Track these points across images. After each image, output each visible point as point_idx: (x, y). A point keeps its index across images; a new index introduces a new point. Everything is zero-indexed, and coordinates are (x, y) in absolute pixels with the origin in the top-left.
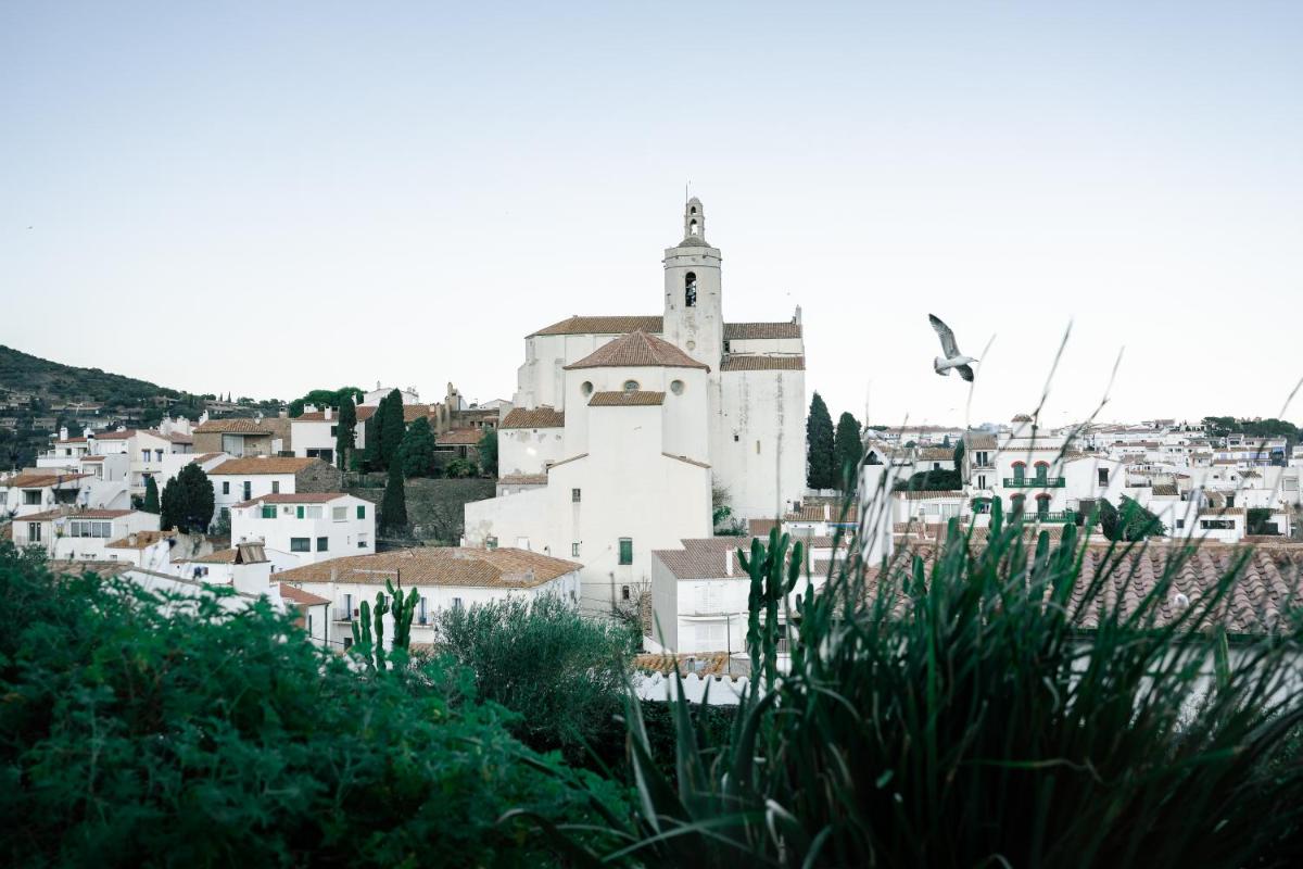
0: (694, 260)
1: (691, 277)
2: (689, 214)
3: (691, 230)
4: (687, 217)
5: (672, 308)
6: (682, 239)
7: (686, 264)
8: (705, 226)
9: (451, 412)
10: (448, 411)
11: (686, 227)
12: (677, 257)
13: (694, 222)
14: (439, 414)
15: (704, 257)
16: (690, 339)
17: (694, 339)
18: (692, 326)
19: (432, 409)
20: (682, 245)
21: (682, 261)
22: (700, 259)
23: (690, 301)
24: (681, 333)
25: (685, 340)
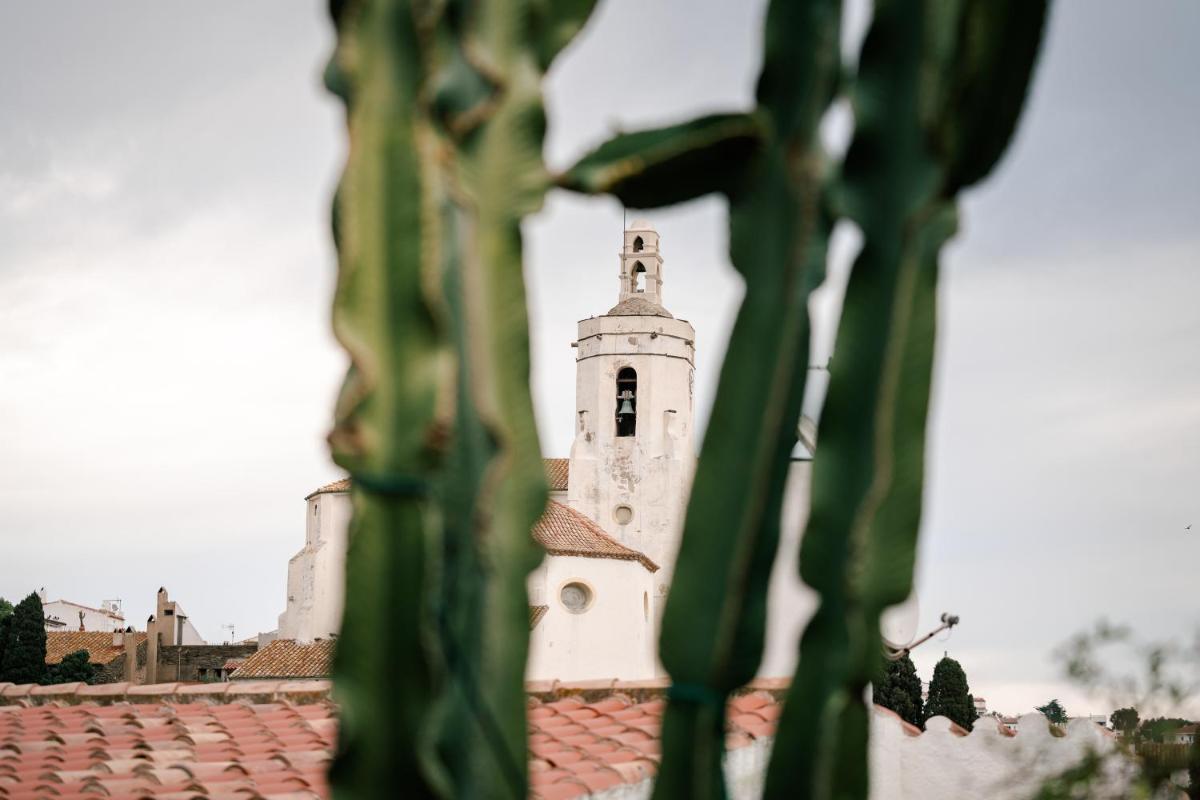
0: (632, 342)
1: (627, 379)
2: (630, 251)
3: (634, 283)
4: (624, 257)
5: (589, 438)
6: (614, 302)
7: (617, 349)
8: (663, 277)
9: (162, 649)
10: (153, 648)
11: (623, 277)
12: (599, 336)
13: (640, 268)
14: (132, 653)
15: (654, 336)
16: (623, 501)
17: (629, 503)
18: (627, 476)
19: (118, 641)
20: (612, 314)
21: (608, 344)
22: (644, 340)
23: (626, 425)
24: (603, 488)
25: (613, 504)
